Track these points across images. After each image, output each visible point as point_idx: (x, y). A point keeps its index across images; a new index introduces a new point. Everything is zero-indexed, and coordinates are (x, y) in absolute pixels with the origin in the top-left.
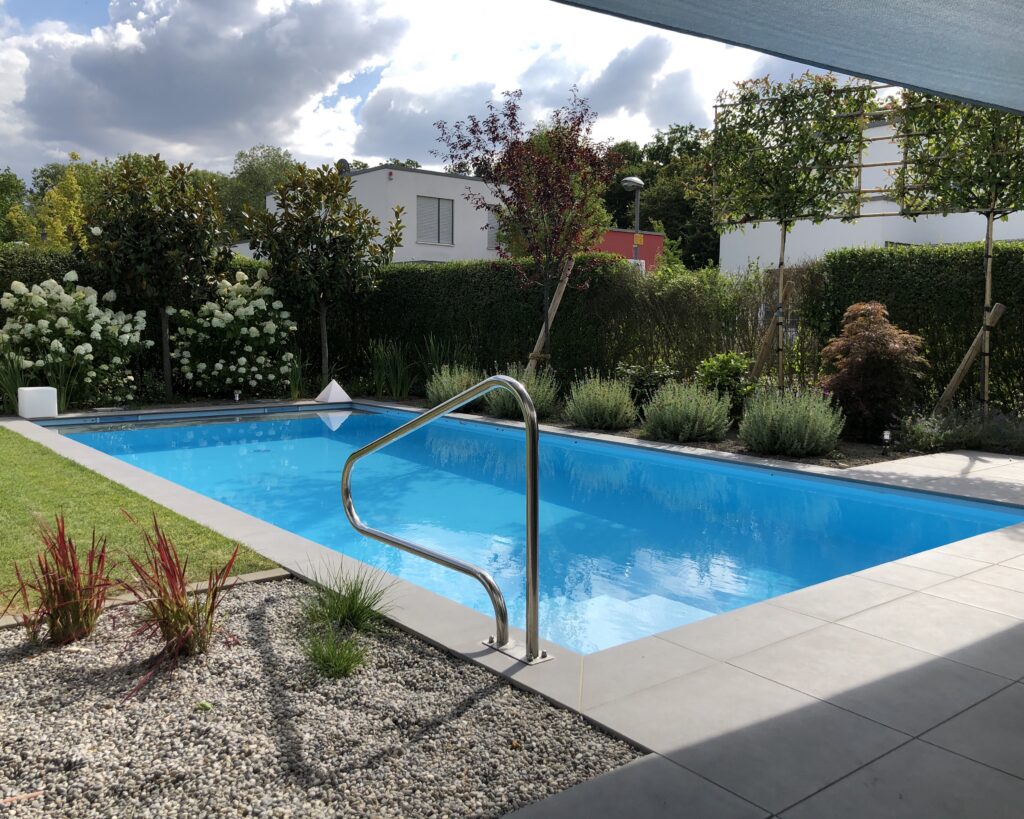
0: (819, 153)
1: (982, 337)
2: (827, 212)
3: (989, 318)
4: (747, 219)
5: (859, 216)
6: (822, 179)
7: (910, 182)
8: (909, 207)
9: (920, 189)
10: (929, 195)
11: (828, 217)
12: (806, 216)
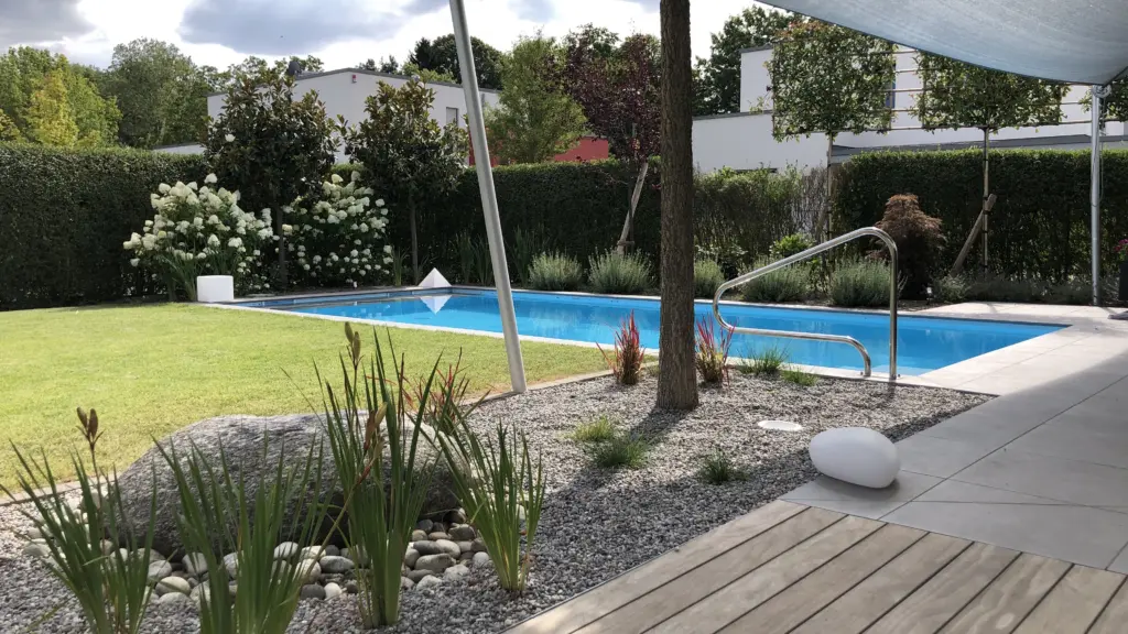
0: (858, 81)
1: (982, 219)
2: (866, 126)
3: (986, 206)
4: (802, 131)
5: (890, 130)
6: (861, 100)
7: (928, 104)
8: (928, 123)
9: (937, 109)
10: (944, 115)
11: (866, 130)
12: (849, 129)
